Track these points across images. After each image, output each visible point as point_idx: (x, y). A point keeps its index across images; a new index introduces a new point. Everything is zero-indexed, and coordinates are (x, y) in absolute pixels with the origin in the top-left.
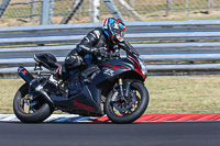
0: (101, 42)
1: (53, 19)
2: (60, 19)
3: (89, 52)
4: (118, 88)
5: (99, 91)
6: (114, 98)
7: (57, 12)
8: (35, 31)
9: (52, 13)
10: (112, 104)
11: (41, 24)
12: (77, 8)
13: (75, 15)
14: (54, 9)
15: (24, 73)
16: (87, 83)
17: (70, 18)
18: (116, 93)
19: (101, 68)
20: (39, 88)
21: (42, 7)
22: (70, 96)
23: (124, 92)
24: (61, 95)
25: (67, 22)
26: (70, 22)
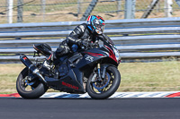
0: (86, 34)
1: (135, 14)
2: (141, 14)
3: (74, 43)
4: (97, 71)
5: (82, 74)
6: (93, 79)
7: (139, 9)
8: (120, 23)
9: (134, 9)
10: (92, 83)
11: (125, 18)
12: (155, 5)
13: (153, 11)
14: (136, 6)
15: (24, 59)
16: (72, 67)
17: (149, 14)
18: (95, 75)
19: (83, 55)
20: (36, 71)
21: (126, 4)
22: (59, 77)
23: (101, 74)
24: (52, 77)
25: (146, 17)
26: (149, 16)
